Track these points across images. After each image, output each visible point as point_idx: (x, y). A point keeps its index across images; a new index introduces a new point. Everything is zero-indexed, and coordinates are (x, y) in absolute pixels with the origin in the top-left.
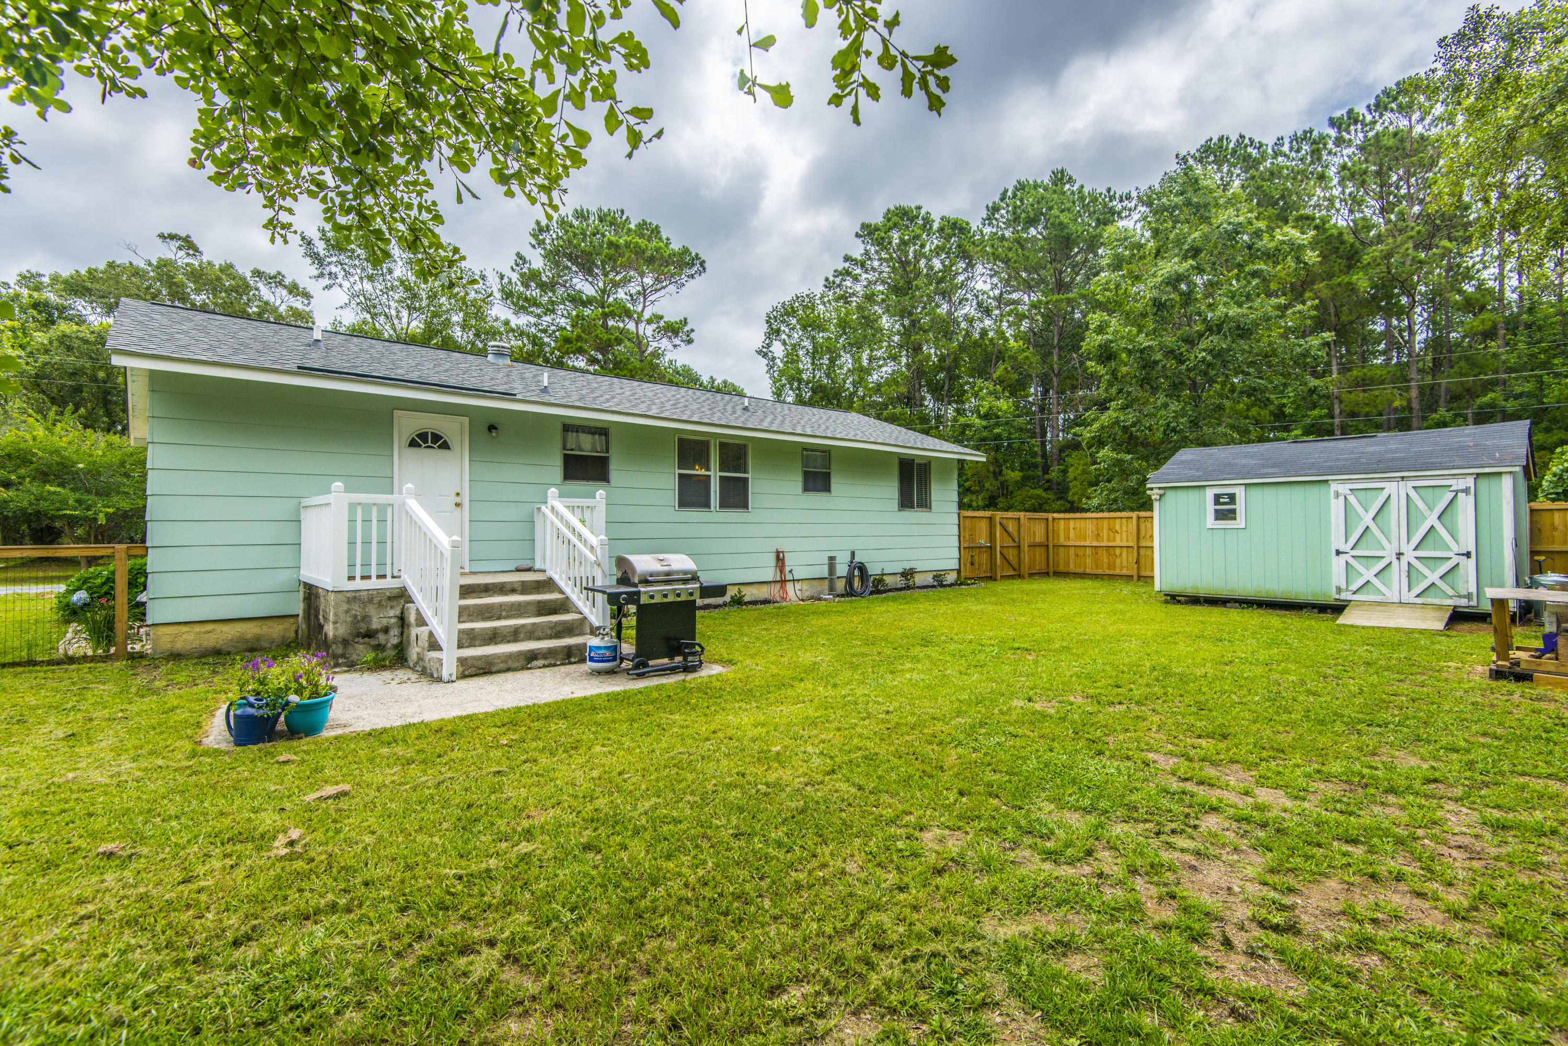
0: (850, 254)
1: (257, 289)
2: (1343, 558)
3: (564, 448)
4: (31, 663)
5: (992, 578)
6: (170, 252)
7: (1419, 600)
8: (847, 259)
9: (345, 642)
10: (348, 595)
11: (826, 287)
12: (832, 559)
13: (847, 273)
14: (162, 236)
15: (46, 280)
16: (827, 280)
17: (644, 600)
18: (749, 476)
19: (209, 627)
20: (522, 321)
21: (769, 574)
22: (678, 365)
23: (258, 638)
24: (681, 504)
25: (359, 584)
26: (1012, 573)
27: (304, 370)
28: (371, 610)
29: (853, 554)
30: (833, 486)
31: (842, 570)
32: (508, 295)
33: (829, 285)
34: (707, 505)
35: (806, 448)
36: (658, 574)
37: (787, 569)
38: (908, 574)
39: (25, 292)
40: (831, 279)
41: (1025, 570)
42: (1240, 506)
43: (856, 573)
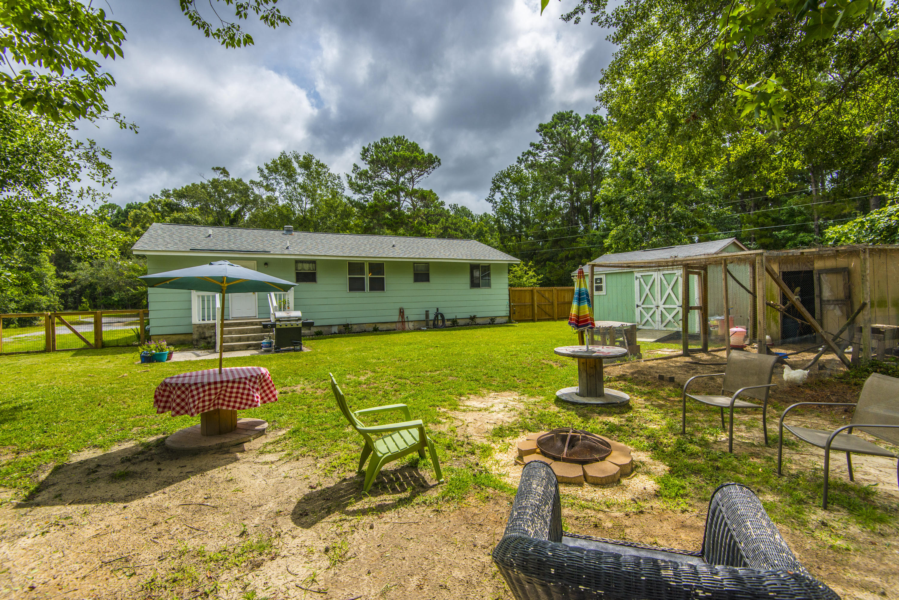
0: (533, 142)
1: (253, 189)
2: (640, 308)
3: (296, 270)
4: (118, 346)
5: (533, 320)
6: (217, 176)
7: (665, 329)
8: (532, 145)
9: (197, 341)
10: (199, 325)
11: (518, 162)
12: (427, 311)
13: (529, 153)
14: (213, 169)
15: (171, 192)
16: (519, 158)
17: (278, 327)
18: (385, 276)
19: (168, 336)
21: (396, 318)
23: (184, 340)
24: (350, 290)
26: (548, 317)
27: (193, 250)
28: (205, 330)
29: (438, 309)
30: (431, 279)
31: (432, 317)
32: (351, 185)
33: (520, 161)
34: (363, 289)
35: (414, 263)
36: (284, 318)
37: (405, 316)
38: (473, 318)
39: (164, 198)
40: (521, 157)
41: (556, 317)
42: (604, 284)
43: (440, 318)
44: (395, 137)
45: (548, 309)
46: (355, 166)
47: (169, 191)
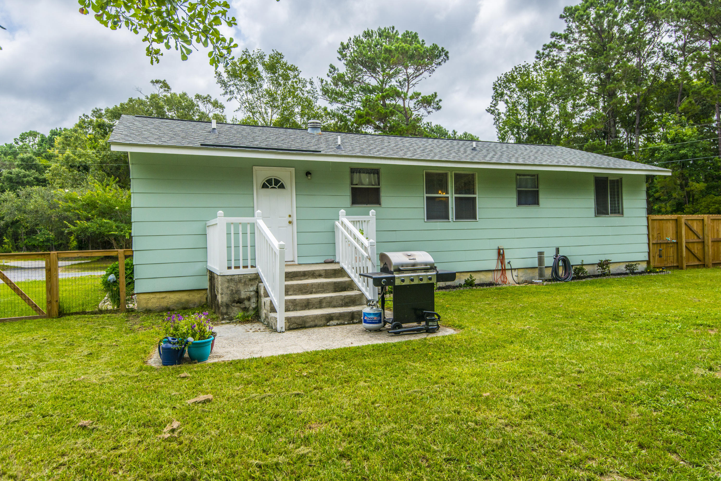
0: (556, 31)
1: (198, 106)
3: (352, 184)
4: (84, 313)
5: (679, 267)
6: (157, 90)
8: (553, 35)
9: (227, 306)
10: (228, 277)
11: (537, 58)
12: (541, 253)
13: (554, 45)
14: (152, 82)
15: (103, 112)
16: (538, 52)
17: (398, 282)
18: (476, 196)
19: (164, 295)
20: (334, 107)
21: (493, 264)
22: (433, 125)
24: (428, 218)
25: (233, 271)
26: (697, 263)
27: (204, 146)
28: (241, 287)
29: (558, 250)
30: (541, 201)
31: (549, 261)
32: (326, 92)
33: (539, 56)
34: (447, 218)
35: (519, 174)
36: (407, 265)
37: (506, 261)
38: (604, 264)
39: (95, 119)
40: (541, 51)
41: (709, 261)
43: (561, 263)
44: (380, 29)
45: (697, 249)
46: (332, 67)
47: (101, 110)
